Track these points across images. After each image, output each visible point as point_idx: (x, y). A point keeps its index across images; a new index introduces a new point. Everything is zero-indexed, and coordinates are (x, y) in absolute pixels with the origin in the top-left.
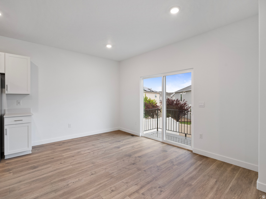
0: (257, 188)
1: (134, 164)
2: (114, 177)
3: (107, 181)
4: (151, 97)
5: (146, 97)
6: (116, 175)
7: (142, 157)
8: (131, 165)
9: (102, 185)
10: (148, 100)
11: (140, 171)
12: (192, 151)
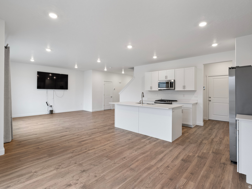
1: (84, 171)
2: (105, 157)
3: (110, 154)
6: (104, 158)
7: (66, 185)
8: (88, 170)
9: (113, 152)
11: (80, 163)
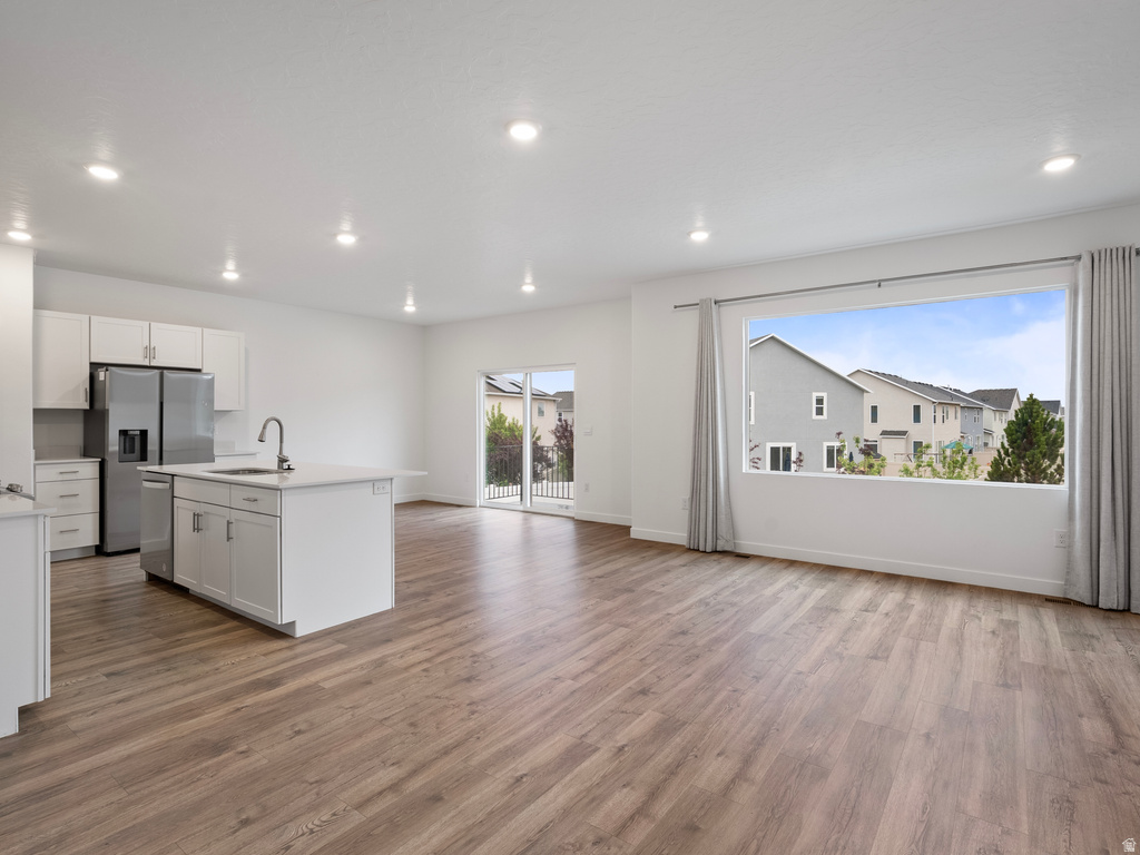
4: (513, 412)
5: (501, 416)
10: (507, 424)
12: (573, 518)
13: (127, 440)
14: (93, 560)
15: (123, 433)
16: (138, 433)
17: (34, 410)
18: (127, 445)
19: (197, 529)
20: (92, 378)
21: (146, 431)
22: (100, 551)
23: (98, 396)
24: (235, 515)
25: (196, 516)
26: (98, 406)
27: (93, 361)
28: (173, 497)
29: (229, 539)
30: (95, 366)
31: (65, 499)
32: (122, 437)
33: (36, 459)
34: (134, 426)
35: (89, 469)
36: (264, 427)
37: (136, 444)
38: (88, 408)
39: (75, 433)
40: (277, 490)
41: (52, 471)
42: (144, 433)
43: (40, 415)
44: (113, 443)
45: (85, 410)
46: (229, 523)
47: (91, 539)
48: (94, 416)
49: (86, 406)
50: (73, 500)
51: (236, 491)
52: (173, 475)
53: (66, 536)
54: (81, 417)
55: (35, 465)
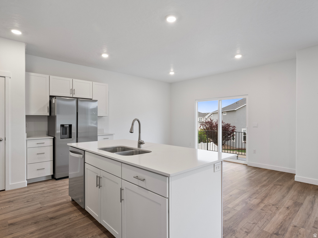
0: (295, 180)
12: (247, 165)
13: (64, 129)
14: (51, 181)
15: (62, 126)
16: (68, 126)
17: (26, 116)
18: (64, 131)
19: (99, 185)
20: (50, 102)
21: (71, 125)
22: (53, 177)
23: (52, 110)
24: (125, 185)
25: (99, 178)
26: (52, 114)
27: (51, 95)
28: (85, 163)
29: (121, 200)
30: (51, 97)
31: (39, 155)
32: (62, 128)
33: (28, 137)
34: (66, 123)
35: (48, 141)
36: (133, 124)
37: (67, 131)
38: (49, 115)
39: (44, 126)
40: (168, 177)
41: (33, 143)
42: (70, 126)
43: (29, 118)
44: (58, 130)
45: (48, 116)
46: (121, 189)
47: (50, 172)
48: (51, 118)
49: (48, 114)
50: (42, 155)
51: (125, 168)
52: (85, 151)
53: (40, 171)
54: (46, 119)
55: (27, 140)
